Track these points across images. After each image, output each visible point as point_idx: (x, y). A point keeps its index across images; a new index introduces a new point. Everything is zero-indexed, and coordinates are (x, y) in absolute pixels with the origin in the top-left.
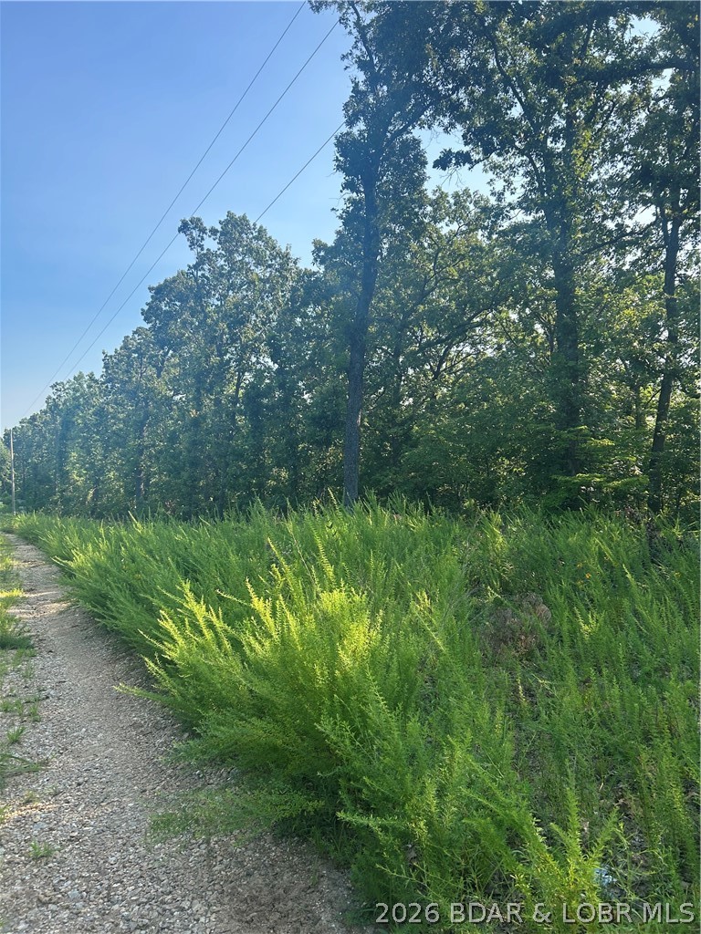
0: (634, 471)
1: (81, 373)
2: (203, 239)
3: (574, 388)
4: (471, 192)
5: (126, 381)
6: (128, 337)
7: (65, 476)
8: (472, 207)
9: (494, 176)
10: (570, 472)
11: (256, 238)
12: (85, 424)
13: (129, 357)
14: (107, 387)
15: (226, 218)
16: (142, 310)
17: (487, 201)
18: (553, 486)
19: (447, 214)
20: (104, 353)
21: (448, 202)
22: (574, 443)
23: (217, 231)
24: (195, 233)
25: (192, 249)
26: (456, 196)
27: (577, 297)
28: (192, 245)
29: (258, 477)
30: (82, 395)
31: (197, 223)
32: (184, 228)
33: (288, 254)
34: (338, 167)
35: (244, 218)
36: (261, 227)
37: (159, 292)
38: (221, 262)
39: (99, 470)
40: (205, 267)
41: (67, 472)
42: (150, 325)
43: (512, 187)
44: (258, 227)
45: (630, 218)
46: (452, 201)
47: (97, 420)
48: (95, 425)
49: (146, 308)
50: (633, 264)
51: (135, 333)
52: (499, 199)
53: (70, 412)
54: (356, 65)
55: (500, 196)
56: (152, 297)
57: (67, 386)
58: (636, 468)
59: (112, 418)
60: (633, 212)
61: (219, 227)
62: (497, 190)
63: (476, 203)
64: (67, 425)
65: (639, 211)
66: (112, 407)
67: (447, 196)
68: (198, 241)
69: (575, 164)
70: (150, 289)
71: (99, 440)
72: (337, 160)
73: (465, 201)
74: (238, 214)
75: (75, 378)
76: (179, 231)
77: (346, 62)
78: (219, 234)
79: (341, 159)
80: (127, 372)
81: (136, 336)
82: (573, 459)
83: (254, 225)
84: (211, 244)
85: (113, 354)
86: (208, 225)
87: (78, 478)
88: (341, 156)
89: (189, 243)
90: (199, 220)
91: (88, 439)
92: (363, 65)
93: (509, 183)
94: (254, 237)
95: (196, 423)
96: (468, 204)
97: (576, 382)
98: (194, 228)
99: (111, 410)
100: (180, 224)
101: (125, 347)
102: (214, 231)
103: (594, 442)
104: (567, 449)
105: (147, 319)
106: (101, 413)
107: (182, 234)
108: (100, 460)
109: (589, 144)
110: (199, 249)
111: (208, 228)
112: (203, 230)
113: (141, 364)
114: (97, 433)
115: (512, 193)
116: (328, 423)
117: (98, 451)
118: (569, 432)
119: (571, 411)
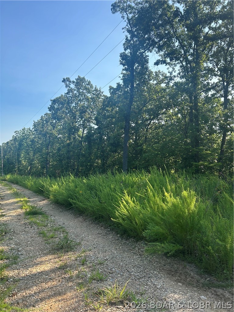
1: (24, 128)
2: (70, 84)
3: (198, 135)
4: (161, 71)
5: (42, 131)
6: (42, 116)
7: (20, 162)
8: (161, 76)
9: (169, 67)
11: (88, 84)
12: (27, 145)
13: (43, 123)
14: (35, 133)
15: (78, 78)
16: (48, 107)
17: (166, 74)
18: (191, 166)
19: (153, 78)
20: (34, 121)
21: (153, 74)
22: (198, 152)
23: (75, 82)
24: (68, 83)
25: (66, 88)
26: (156, 72)
27: (199, 106)
28: (67, 86)
29: (90, 162)
30: (25, 135)
31: (68, 79)
32: (64, 81)
33: (100, 90)
34: (121, 63)
35: (84, 78)
36: (89, 81)
37: (54, 102)
38: (75, 92)
39: (32, 160)
40: (70, 93)
41: (21, 161)
42: (51, 112)
43: (175, 70)
44: (88, 81)
45: (210, 80)
46: (155, 74)
47: (31, 143)
48: (30, 145)
49: (50, 107)
50: (212, 95)
51: (45, 115)
52: (171, 74)
53: (21, 141)
54: (127, 31)
55: (171, 73)
56: (52, 103)
57: (20, 132)
58: (216, 160)
59: (37, 143)
60: (211, 78)
61: (75, 81)
62: (170, 71)
63: (162, 75)
64: (20, 145)
65: (213, 78)
66: (37, 139)
67: (153, 72)
68: (68, 85)
69: (200, 65)
70: (51, 100)
71: (32, 150)
72: (120, 61)
73: (159, 74)
74: (82, 77)
75: (22, 129)
76: (62, 82)
77: (124, 30)
78: (75, 83)
79: (122, 61)
80: (43, 127)
81: (45, 116)
82: (197, 157)
83: (87, 80)
84: (72, 86)
85: (37, 122)
86: (72, 80)
87: (24, 163)
88: (122, 60)
89: (65, 86)
90: (69, 78)
91: (28, 150)
92: (129, 31)
93: (174, 69)
94: (87, 84)
95: (69, 145)
96: (160, 75)
97: (199, 133)
98: (67, 81)
99: (36, 140)
100: (63, 79)
101: (42, 119)
102: (73, 82)
103: (204, 152)
104: (195, 154)
105: (50, 110)
106: (33, 141)
107: (63, 83)
108: (32, 157)
109: (205, 59)
110: (69, 88)
111: (72, 81)
112: (70, 82)
113: (47, 125)
114: (32, 148)
115: (175, 72)
116: (116, 145)
117: (31, 154)
118: (196, 149)
119: (197, 141)
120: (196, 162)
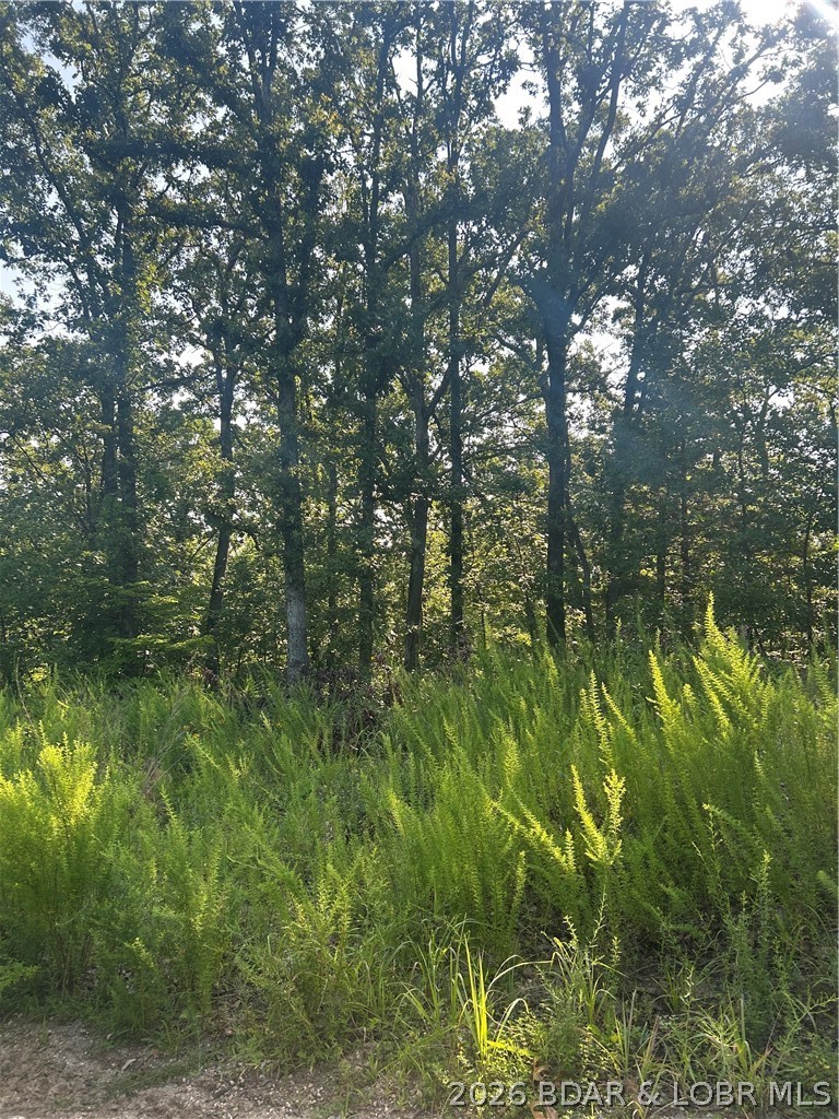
0: (193, 631)
3: (134, 538)
9: (23, 275)
10: (128, 633)
17: (10, 301)
18: (106, 651)
22: (131, 599)
27: (135, 437)
43: (45, 293)
45: (177, 354)
50: (182, 404)
52: (30, 304)
58: (195, 628)
60: (180, 349)
62: (26, 293)
65: (187, 349)
69: (139, 296)
82: (130, 618)
93: (41, 287)
97: (135, 531)
103: (155, 599)
104: (123, 607)
109: (153, 278)
115: (46, 300)
118: (127, 588)
119: (129, 562)
120: (124, 635)
